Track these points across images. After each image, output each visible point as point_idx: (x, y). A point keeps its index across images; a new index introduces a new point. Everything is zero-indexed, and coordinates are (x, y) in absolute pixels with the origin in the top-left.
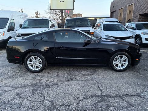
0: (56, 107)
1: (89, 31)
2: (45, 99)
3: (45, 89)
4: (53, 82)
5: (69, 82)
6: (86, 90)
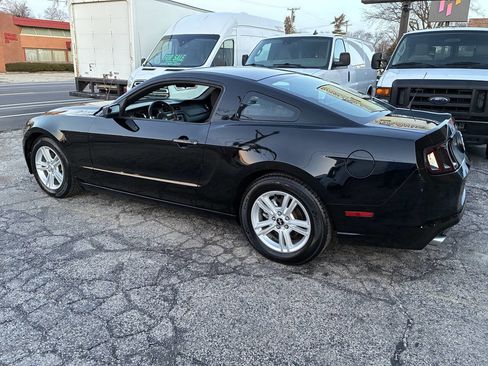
0: (179, 359)
2: (172, 313)
3: (197, 280)
4: (239, 263)
5: (291, 279)
6: (327, 338)
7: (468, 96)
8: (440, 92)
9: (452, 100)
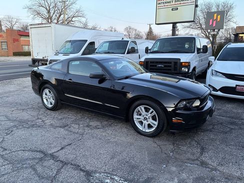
1: (180, 59)
7: (170, 65)
8: (161, 63)
9: (165, 66)
